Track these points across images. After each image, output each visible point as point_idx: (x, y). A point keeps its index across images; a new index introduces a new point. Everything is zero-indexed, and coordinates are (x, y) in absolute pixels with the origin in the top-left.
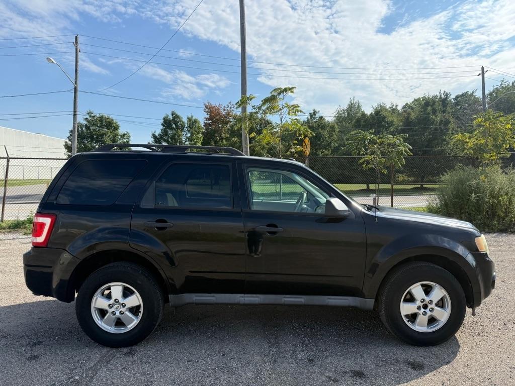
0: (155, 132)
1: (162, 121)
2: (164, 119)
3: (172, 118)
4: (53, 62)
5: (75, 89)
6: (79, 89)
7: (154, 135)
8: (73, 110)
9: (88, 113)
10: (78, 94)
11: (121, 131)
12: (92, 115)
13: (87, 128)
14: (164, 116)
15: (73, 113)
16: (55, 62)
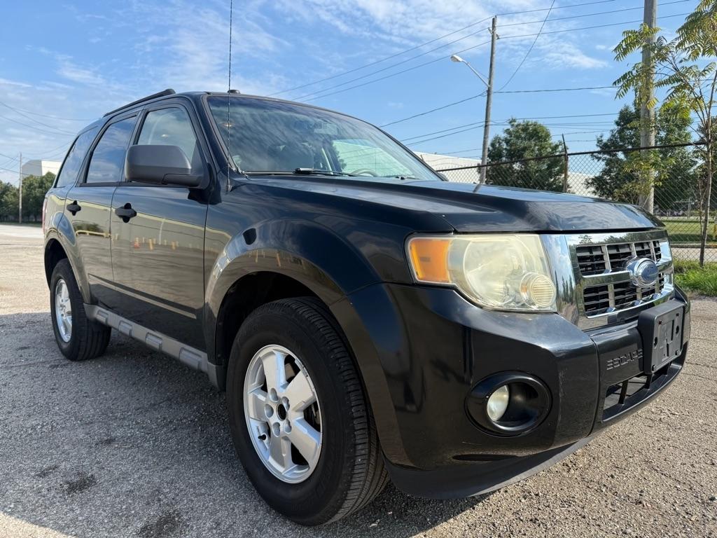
0: (601, 137)
1: (616, 118)
2: (621, 113)
3: (634, 111)
4: (458, 60)
5: (489, 92)
6: (493, 90)
7: (599, 141)
8: (484, 120)
9: (511, 122)
10: (493, 96)
11: (554, 140)
12: (516, 124)
13: (507, 142)
14: (621, 107)
15: (484, 123)
16: (460, 59)
